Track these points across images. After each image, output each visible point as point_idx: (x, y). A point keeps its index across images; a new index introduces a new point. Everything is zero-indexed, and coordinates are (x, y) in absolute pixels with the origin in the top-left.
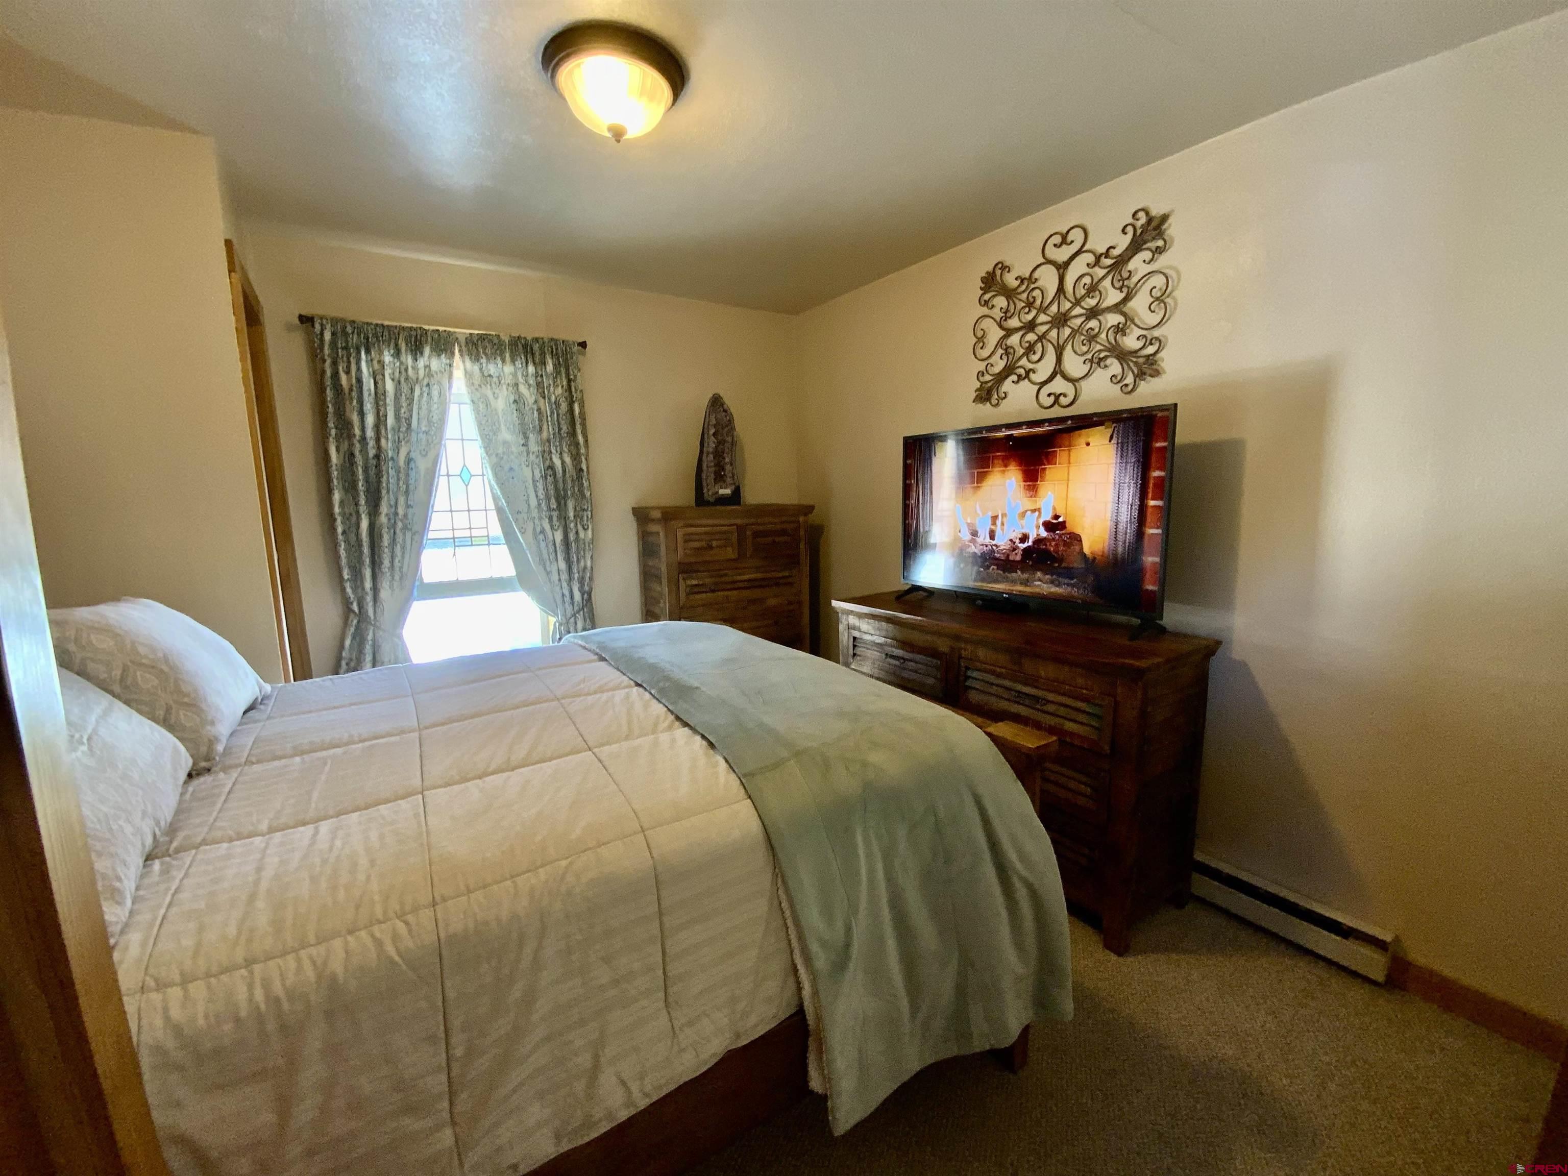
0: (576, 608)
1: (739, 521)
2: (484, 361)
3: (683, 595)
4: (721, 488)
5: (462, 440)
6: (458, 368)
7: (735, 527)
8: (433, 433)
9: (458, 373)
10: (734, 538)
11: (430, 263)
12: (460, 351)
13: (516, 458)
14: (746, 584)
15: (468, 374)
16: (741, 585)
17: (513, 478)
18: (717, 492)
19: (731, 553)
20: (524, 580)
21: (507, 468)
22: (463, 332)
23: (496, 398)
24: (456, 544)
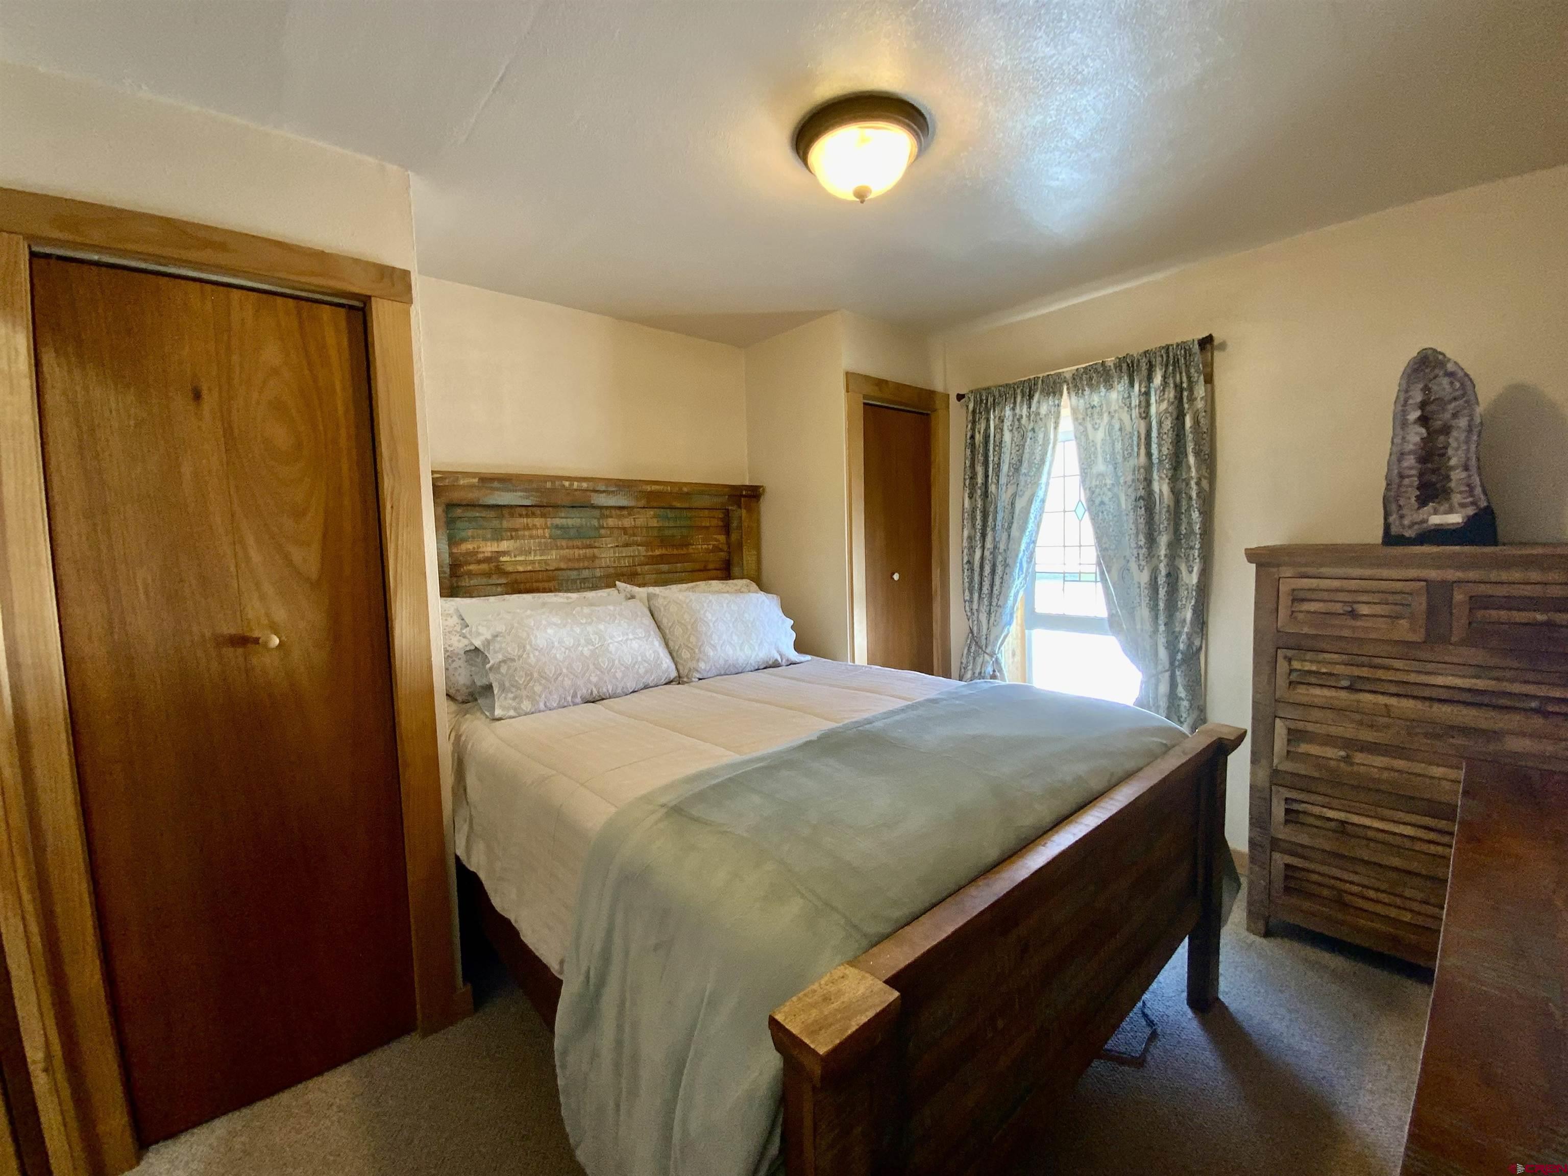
0: (1160, 668)
1: (1433, 574)
2: (1087, 392)
3: (1282, 682)
4: (1436, 512)
5: (1064, 476)
6: (1065, 407)
7: (1424, 584)
8: (1033, 473)
9: (1066, 412)
10: (1420, 604)
11: (1051, 313)
12: (1068, 389)
13: (1109, 490)
14: (1444, 694)
15: (1074, 411)
16: (1434, 693)
17: (1102, 512)
18: (1425, 521)
19: (1404, 630)
20: (1113, 624)
21: (1097, 502)
22: (1068, 371)
23: (1096, 429)
24: (1066, 579)
